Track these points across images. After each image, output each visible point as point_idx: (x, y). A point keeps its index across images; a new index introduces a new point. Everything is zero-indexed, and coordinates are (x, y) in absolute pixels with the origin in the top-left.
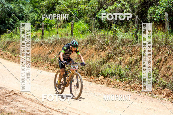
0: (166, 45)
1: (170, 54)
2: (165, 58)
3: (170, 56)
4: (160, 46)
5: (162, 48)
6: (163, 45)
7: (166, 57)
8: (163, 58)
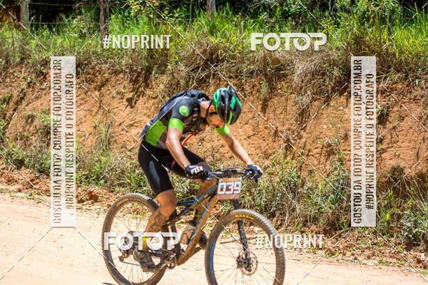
0: (22, 59)
1: (31, 82)
2: (22, 92)
3: (33, 87)
4: (7, 62)
5: (13, 68)
6: (14, 62)
7: (23, 90)
8: (15, 93)
